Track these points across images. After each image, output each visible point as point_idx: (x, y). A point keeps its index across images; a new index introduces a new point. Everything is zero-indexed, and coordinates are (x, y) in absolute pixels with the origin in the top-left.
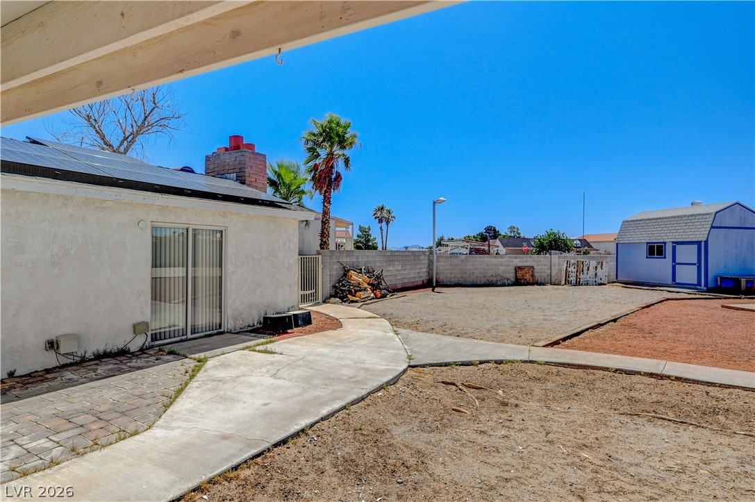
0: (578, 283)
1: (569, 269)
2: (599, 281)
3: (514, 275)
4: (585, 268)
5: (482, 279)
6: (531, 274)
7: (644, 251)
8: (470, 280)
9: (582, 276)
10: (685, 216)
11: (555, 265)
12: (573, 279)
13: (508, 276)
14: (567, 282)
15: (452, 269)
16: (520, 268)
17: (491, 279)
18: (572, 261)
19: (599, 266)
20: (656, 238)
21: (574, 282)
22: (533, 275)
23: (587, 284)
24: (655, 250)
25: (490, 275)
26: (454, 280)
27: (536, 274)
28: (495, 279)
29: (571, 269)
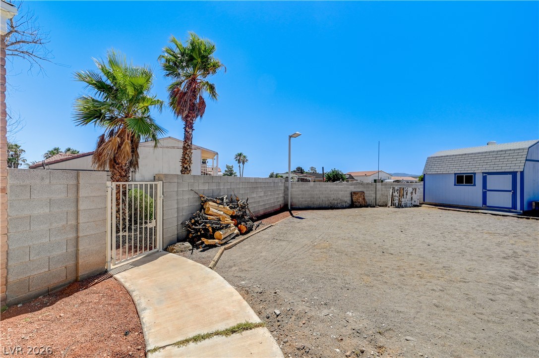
0: (400, 206)
1: (394, 194)
2: (414, 203)
3: (350, 198)
4: (405, 193)
5: (327, 202)
6: (363, 197)
7: (452, 180)
8: (317, 203)
9: (403, 200)
10: (494, 152)
11: (379, 191)
12: (396, 202)
13: (346, 199)
14: (393, 204)
15: (303, 194)
16: (355, 193)
17: (333, 202)
18: (396, 188)
19: (414, 192)
20: (465, 169)
21: (397, 204)
22: (364, 199)
23: (406, 207)
24: (465, 179)
25: (332, 199)
26: (305, 204)
27: (366, 198)
28: (336, 202)
29: (396, 194)
